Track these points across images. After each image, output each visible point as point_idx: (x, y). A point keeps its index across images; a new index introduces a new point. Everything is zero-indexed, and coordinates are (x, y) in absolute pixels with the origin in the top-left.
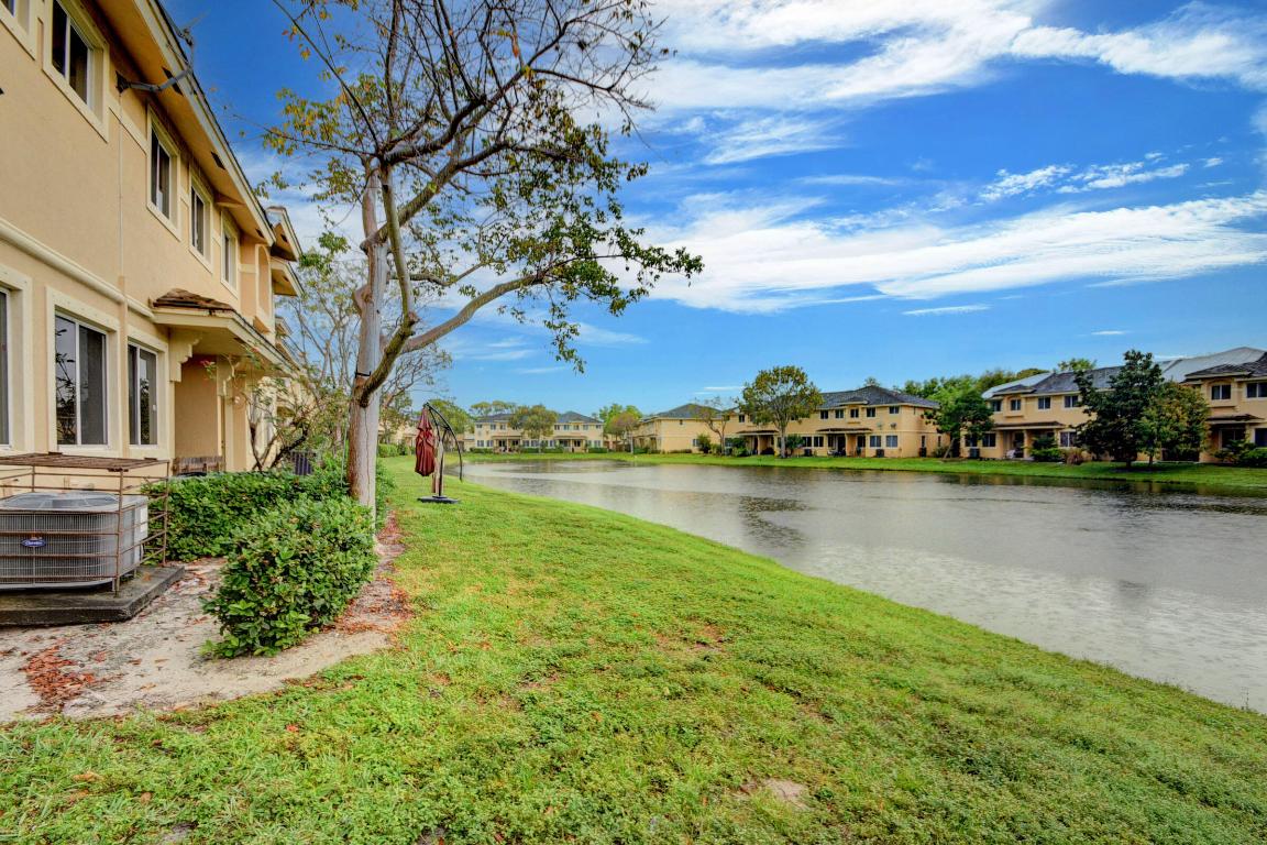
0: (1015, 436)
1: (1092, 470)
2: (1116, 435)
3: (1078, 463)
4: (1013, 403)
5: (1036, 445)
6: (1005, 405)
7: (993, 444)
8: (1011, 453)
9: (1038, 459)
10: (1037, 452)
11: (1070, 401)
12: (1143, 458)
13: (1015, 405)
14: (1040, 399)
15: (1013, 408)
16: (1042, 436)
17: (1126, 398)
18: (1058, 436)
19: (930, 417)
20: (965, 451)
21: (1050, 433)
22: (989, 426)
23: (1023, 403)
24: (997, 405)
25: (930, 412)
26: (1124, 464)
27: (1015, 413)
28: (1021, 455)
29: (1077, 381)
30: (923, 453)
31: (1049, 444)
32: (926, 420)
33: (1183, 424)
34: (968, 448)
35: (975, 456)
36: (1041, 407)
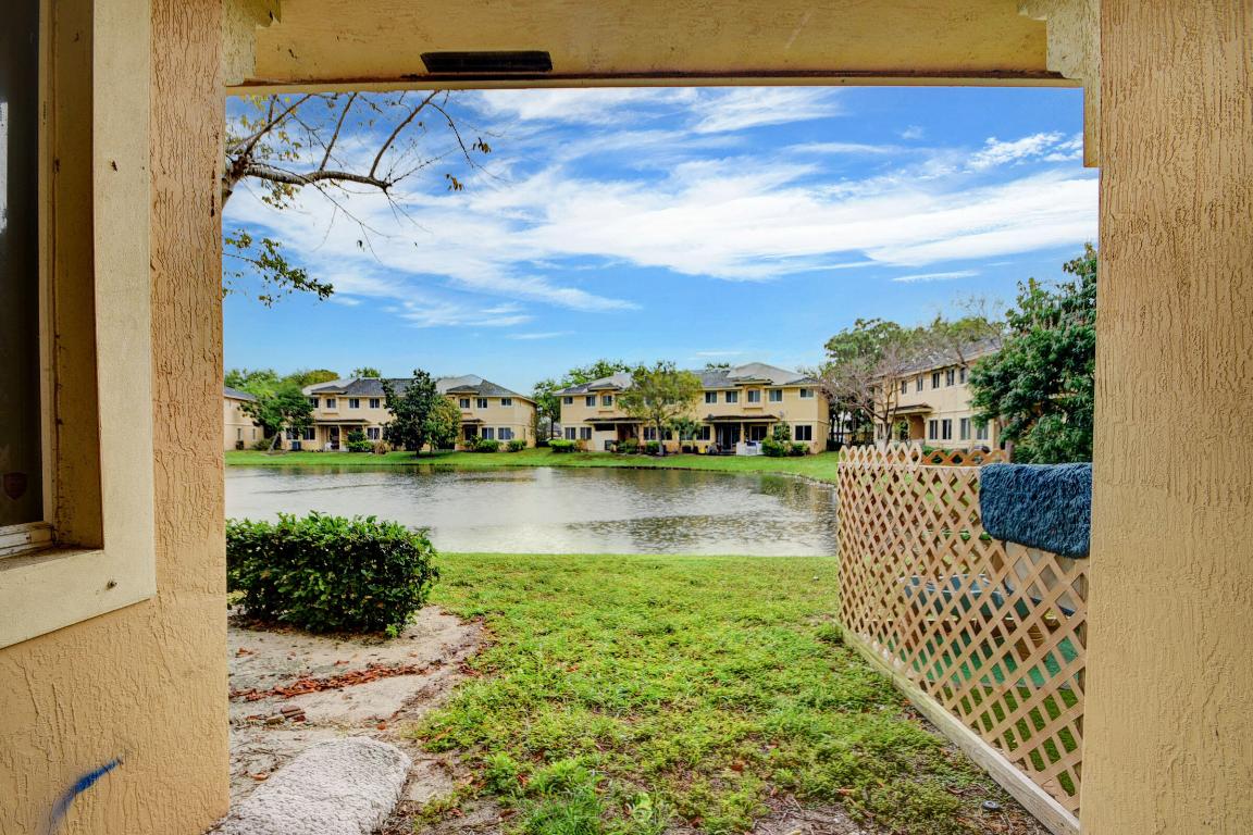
0: (332, 431)
1: (394, 458)
2: (411, 432)
3: (384, 453)
4: (329, 401)
5: (351, 439)
6: (322, 403)
7: (313, 437)
8: (329, 445)
9: (353, 450)
10: (352, 444)
11: (374, 403)
12: (426, 448)
13: (330, 403)
14: (351, 400)
15: (329, 406)
16: (354, 430)
17: (417, 404)
18: (365, 431)
19: (246, 410)
20: (287, 443)
21: (359, 429)
22: (309, 421)
23: (337, 402)
24: (316, 402)
25: (246, 405)
26: (415, 453)
27: (331, 410)
28: (338, 447)
29: (384, 388)
30: (240, 446)
31: (361, 437)
32: (242, 412)
33: (450, 424)
34: (290, 442)
35: (297, 448)
36: (351, 406)
